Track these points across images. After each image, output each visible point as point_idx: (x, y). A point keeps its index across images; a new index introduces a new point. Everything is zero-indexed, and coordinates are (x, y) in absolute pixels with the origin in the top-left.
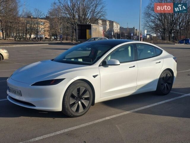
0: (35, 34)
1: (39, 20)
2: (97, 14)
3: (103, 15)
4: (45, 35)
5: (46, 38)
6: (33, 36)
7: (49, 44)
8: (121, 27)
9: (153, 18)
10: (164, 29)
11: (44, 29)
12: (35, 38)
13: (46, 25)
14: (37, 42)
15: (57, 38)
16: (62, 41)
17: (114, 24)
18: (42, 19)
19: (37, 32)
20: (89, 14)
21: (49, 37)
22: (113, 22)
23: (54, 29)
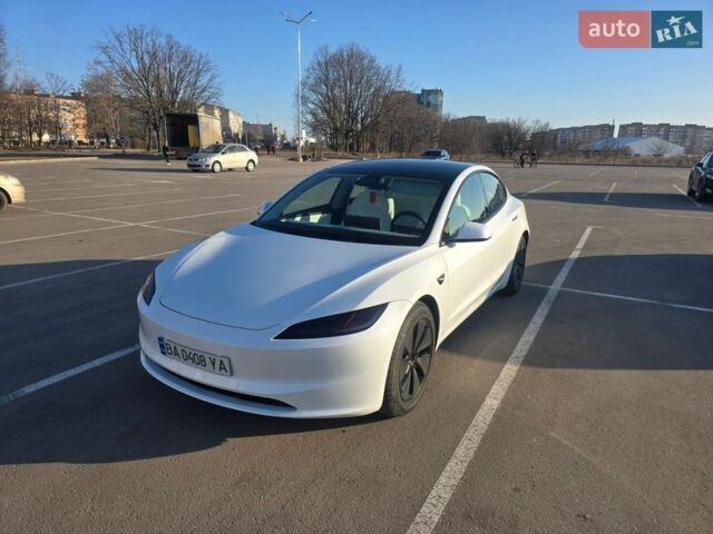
0: (51, 132)
1: (61, 101)
2: (201, 92)
3: (213, 95)
4: (77, 136)
5: (80, 143)
6: (46, 137)
7: (99, 156)
8: (244, 123)
9: (312, 106)
10: (336, 129)
11: (73, 123)
12: (53, 142)
13: (79, 113)
14: (64, 153)
15: (108, 143)
16: (127, 150)
17: (231, 115)
18: (67, 98)
19: (56, 128)
20: (182, 91)
21: (86, 141)
22: (227, 111)
23: (100, 122)
